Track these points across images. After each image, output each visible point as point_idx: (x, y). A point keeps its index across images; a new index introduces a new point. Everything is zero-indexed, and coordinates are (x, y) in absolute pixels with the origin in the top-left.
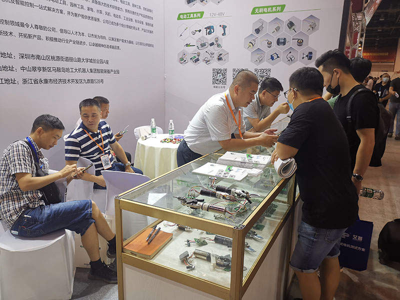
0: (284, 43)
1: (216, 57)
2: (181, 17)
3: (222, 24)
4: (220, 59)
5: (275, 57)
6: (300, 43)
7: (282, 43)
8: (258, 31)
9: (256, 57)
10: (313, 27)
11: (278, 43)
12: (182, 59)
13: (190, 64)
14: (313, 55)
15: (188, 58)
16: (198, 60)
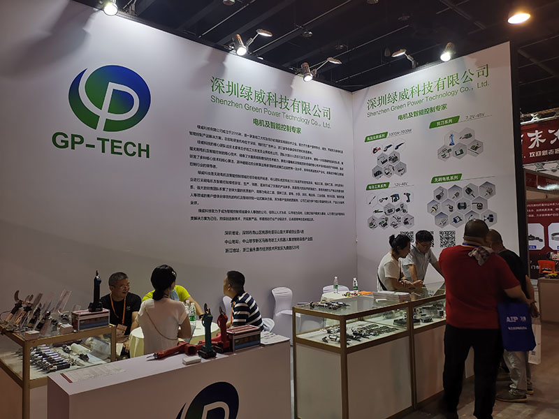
0: (465, 207)
1: (402, 221)
2: (370, 188)
3: (406, 192)
4: (406, 223)
5: (458, 220)
6: (480, 207)
7: (462, 207)
8: (439, 197)
9: (440, 220)
10: (490, 192)
11: (459, 207)
12: (371, 224)
13: (379, 228)
14: (494, 218)
15: (377, 223)
16: (386, 224)
